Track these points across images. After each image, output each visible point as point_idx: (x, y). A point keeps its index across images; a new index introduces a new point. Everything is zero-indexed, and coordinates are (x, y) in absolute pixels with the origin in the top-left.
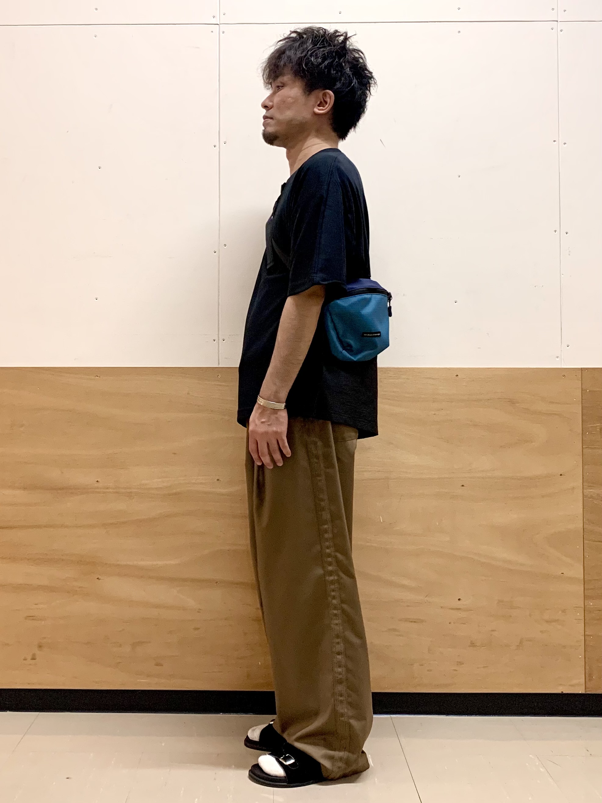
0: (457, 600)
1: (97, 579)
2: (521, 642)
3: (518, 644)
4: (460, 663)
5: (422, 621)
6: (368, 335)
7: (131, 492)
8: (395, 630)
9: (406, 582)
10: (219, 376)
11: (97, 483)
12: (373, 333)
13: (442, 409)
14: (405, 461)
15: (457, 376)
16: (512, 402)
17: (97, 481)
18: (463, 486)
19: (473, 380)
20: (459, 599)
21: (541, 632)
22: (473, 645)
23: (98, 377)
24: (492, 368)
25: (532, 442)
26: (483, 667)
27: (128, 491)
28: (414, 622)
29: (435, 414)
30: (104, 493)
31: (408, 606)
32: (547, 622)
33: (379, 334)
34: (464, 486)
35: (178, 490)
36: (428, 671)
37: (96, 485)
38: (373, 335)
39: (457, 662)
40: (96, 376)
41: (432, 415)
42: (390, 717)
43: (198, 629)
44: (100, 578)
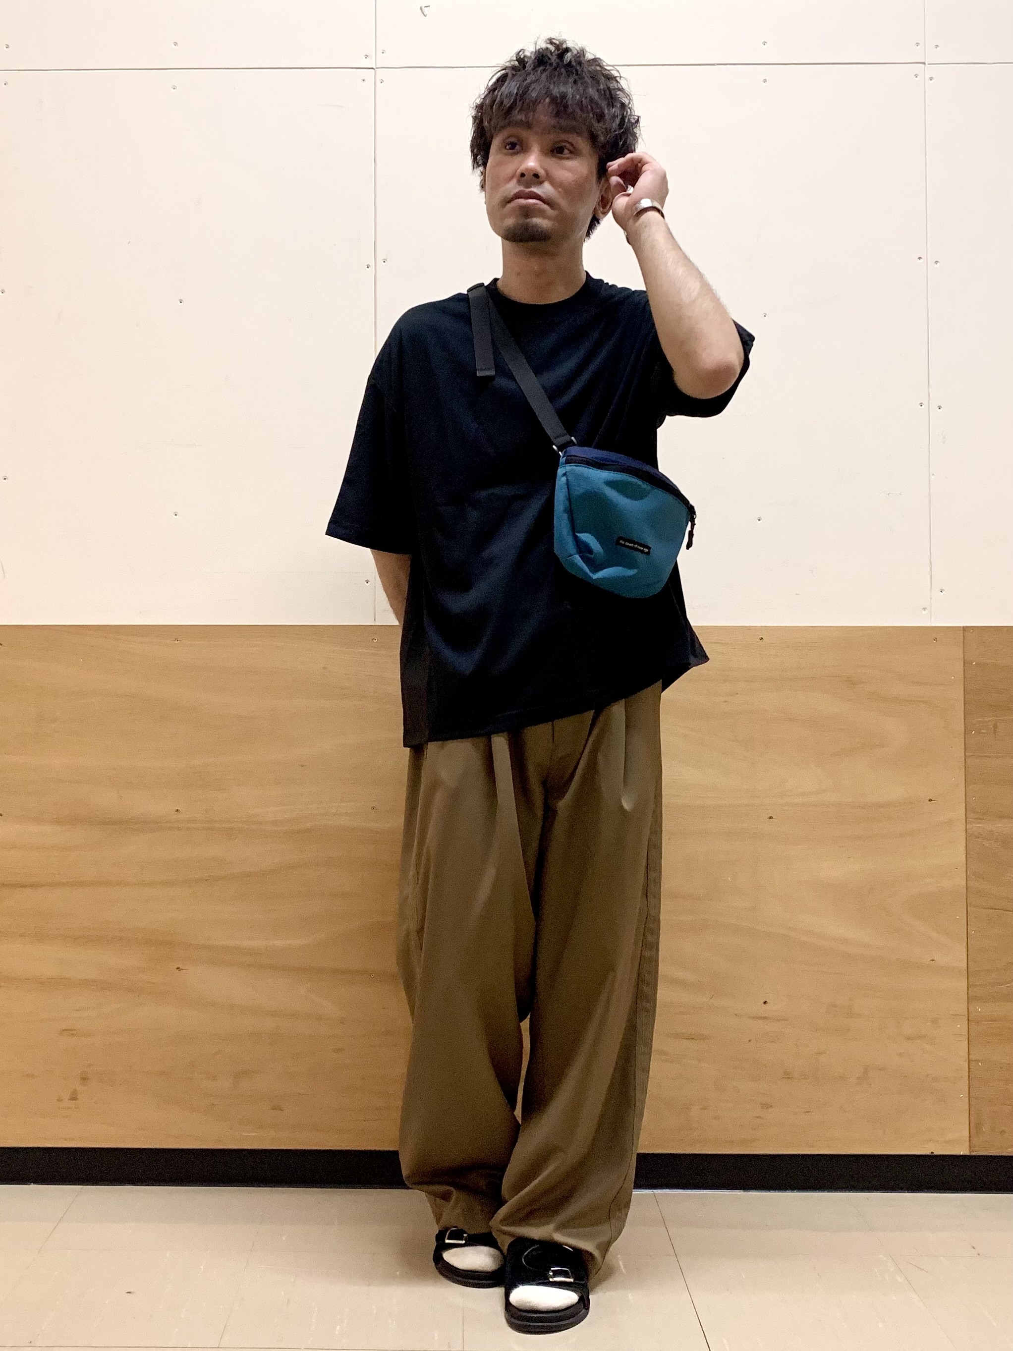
0: (762, 1004)
2: (866, 1072)
3: (861, 1075)
4: (767, 1106)
5: (703, 1038)
6: (627, 544)
7: (232, 829)
8: (660, 1052)
9: (678, 974)
10: (375, 640)
11: (177, 812)
12: (635, 543)
13: (738, 694)
15: (761, 640)
16: (851, 682)
18: (771, 818)
19: (788, 647)
20: (765, 1003)
21: (900, 1055)
22: (787, 1076)
23: (178, 641)
24: (817, 626)
25: (883, 747)
26: (805, 1112)
27: (228, 825)
28: (692, 1039)
29: (725, 701)
30: (188, 829)
31: (681, 1013)
32: (908, 1038)
33: (646, 550)
34: (773, 819)
35: (309, 825)
36: (715, 1118)
37: (176, 817)
38: (636, 546)
39: (761, 1104)
40: (174, 639)
41: (722, 703)
42: (653, 1193)
43: (340, 1050)
44: (181, 967)
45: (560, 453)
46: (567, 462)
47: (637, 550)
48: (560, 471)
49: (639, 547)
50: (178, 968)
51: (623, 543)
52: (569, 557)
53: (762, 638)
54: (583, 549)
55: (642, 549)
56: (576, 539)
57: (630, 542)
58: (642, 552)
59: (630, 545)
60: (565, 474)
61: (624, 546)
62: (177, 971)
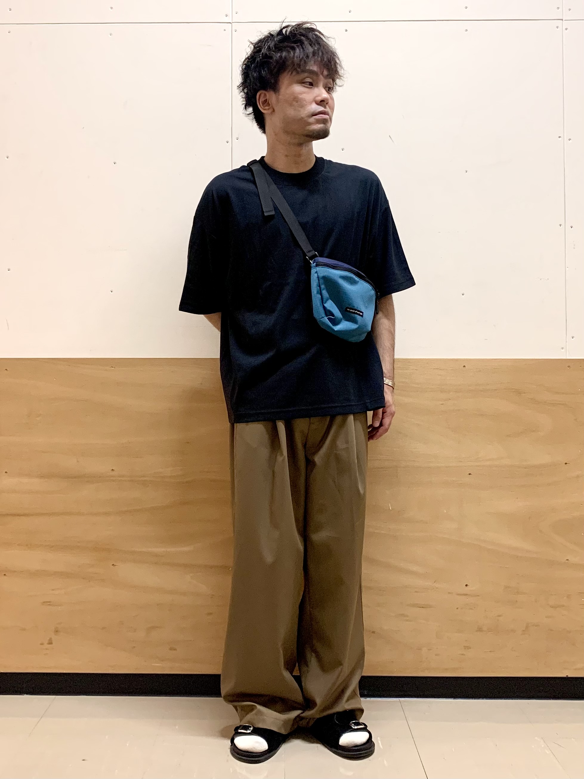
0: (465, 586)
1: (112, 565)
2: (527, 627)
3: (524, 629)
4: (467, 648)
5: (430, 607)
6: (351, 310)
7: (146, 481)
8: (403, 615)
9: (415, 568)
11: (112, 471)
12: (356, 310)
13: (450, 399)
14: (414, 450)
15: (464, 367)
16: (519, 392)
17: (113, 470)
19: (480, 371)
20: (466, 585)
21: (547, 617)
22: (480, 630)
23: (113, 367)
24: (498, 359)
25: (538, 432)
26: (490, 651)
27: (143, 479)
28: (422, 607)
29: (442, 404)
30: (119, 481)
31: (416, 592)
32: (552, 607)
33: (361, 314)
34: (471, 474)
35: (192, 478)
36: (436, 655)
37: (111, 473)
38: (356, 312)
39: (464, 646)
40: (111, 367)
41: (440, 405)
42: (399, 700)
43: (211, 614)
44: (115, 564)
45: (310, 261)
46: (317, 266)
47: (357, 313)
48: (313, 271)
49: (358, 312)
50: (113, 565)
51: (349, 310)
52: (321, 318)
53: (465, 366)
54: (328, 313)
55: (359, 313)
56: (324, 308)
57: (353, 309)
58: (359, 315)
59: (353, 311)
60: (316, 272)
61: (350, 312)
62: (113, 566)
